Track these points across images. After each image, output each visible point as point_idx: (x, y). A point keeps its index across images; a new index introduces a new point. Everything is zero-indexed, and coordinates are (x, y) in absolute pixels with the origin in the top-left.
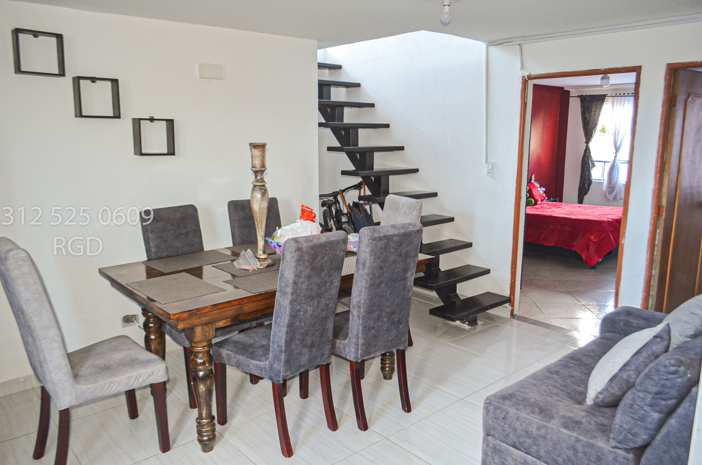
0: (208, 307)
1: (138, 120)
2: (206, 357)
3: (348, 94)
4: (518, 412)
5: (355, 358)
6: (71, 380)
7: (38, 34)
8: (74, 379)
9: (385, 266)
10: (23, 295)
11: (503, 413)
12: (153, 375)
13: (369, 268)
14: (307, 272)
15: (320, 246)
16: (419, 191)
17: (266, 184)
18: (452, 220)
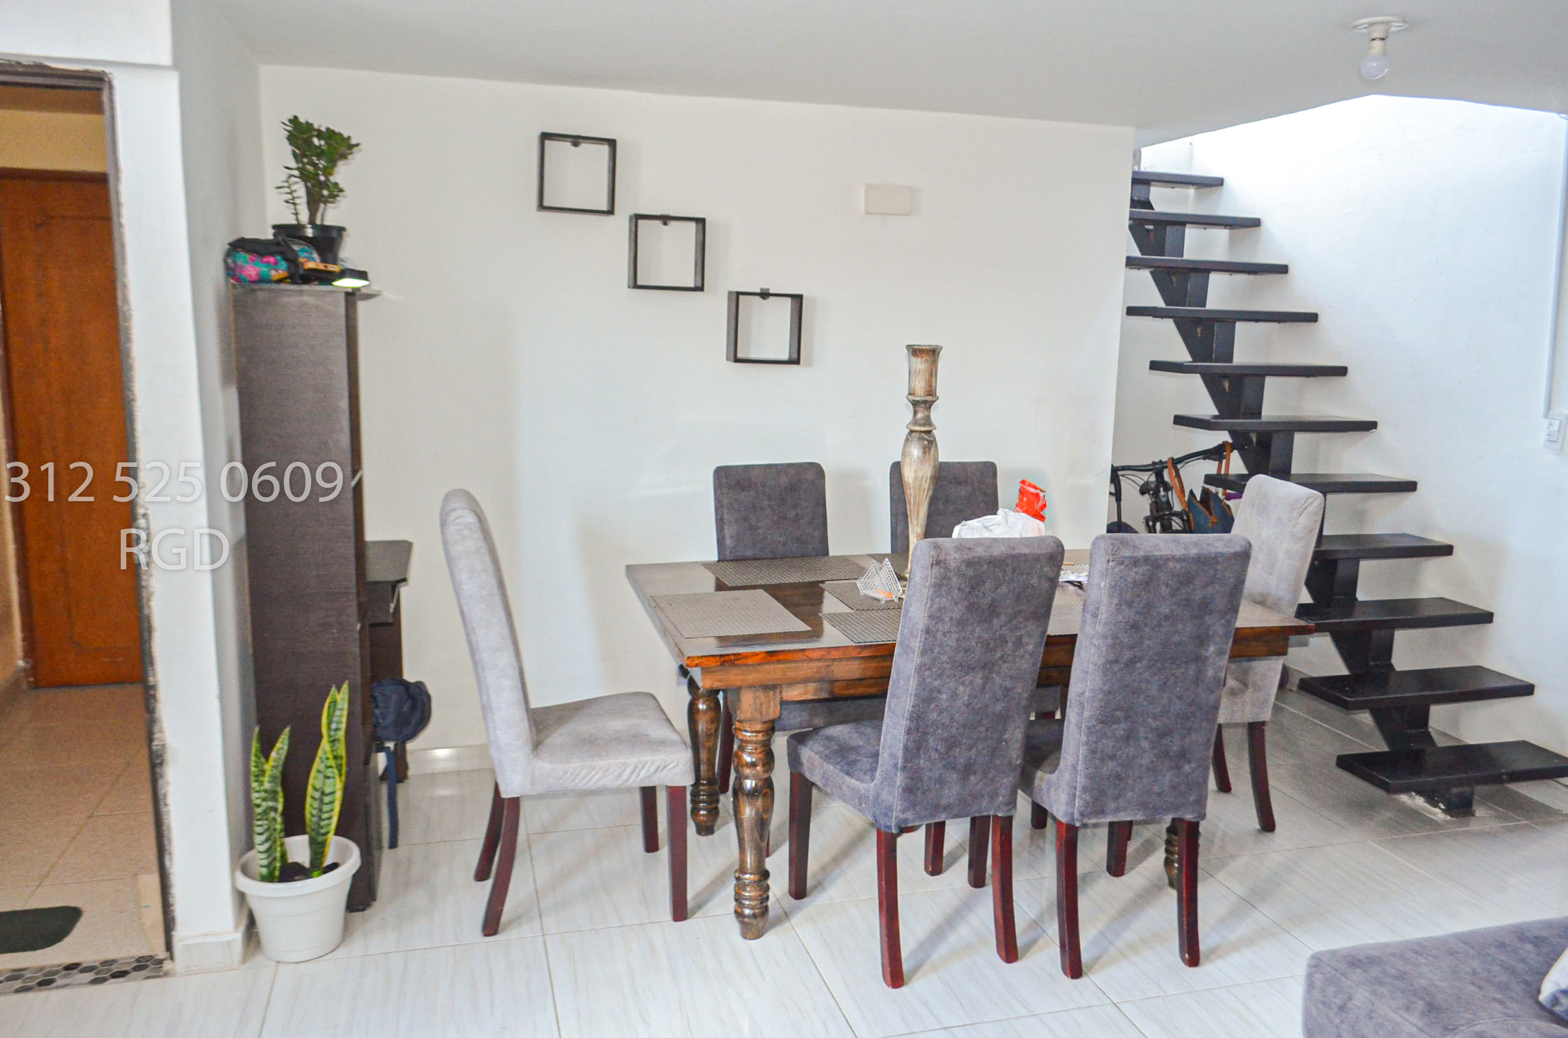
0: (757, 655)
1: (735, 295)
2: (760, 753)
3: (1232, 243)
4: (1373, 999)
5: (1066, 814)
6: (527, 749)
7: (581, 140)
8: (533, 750)
9: (1146, 625)
10: (465, 588)
11: (1340, 996)
12: (666, 769)
13: (1106, 624)
14: (957, 612)
15: (990, 563)
16: (1373, 475)
17: (935, 429)
18: (1446, 550)
